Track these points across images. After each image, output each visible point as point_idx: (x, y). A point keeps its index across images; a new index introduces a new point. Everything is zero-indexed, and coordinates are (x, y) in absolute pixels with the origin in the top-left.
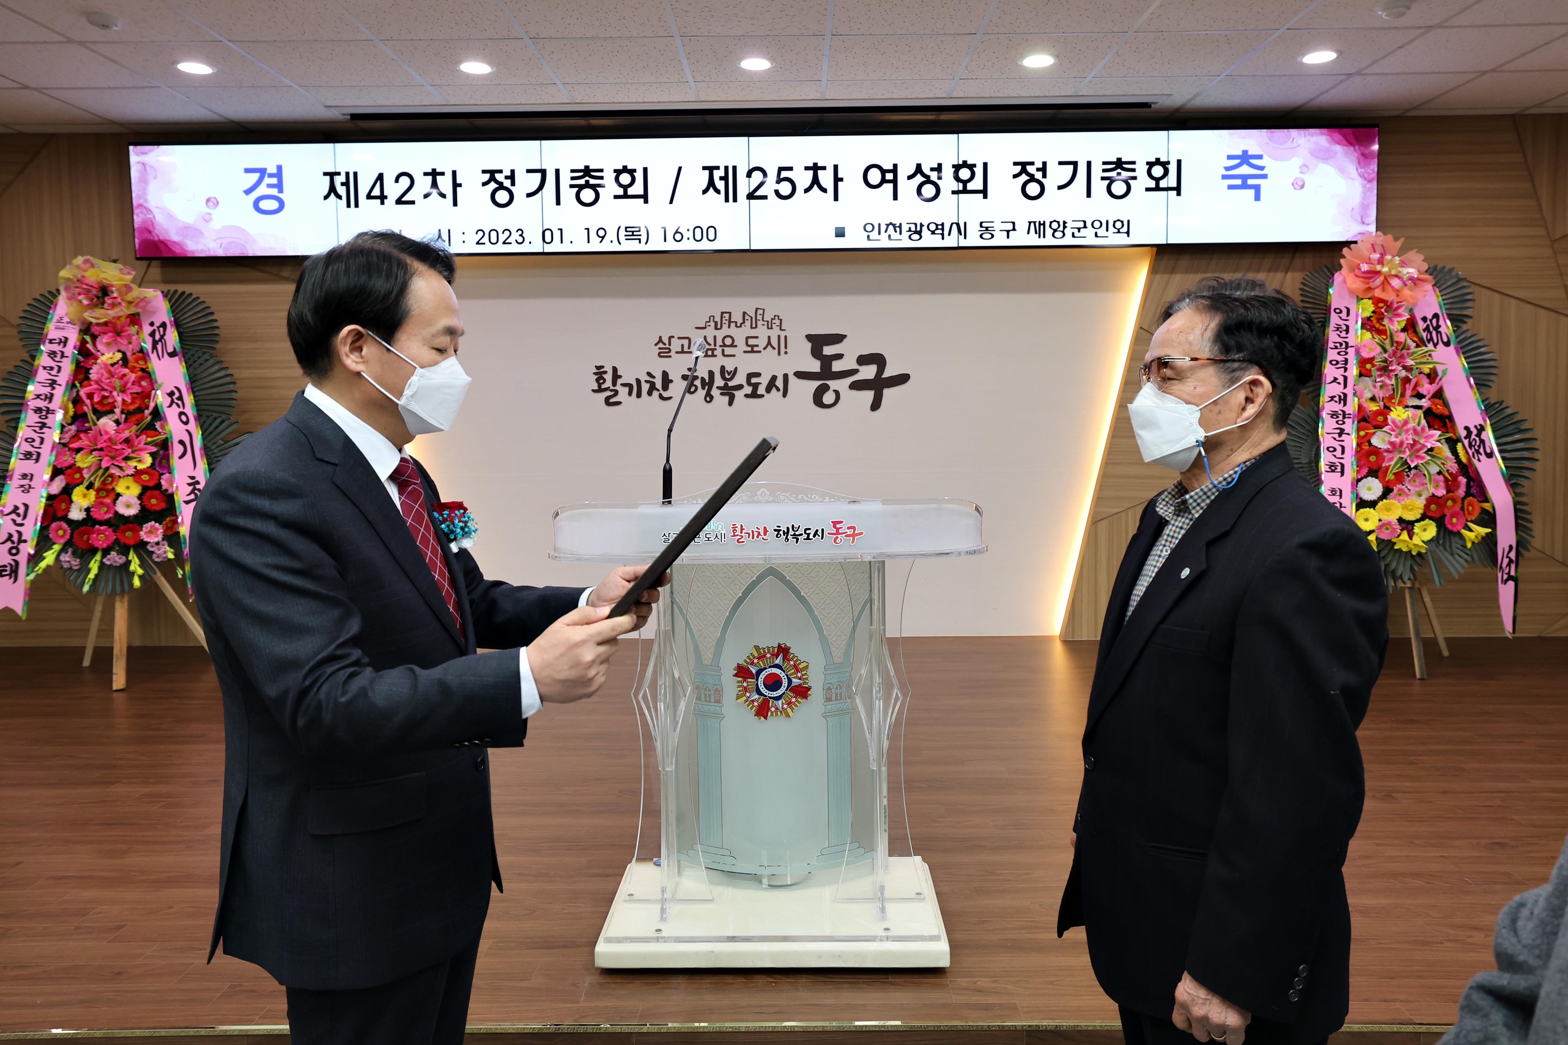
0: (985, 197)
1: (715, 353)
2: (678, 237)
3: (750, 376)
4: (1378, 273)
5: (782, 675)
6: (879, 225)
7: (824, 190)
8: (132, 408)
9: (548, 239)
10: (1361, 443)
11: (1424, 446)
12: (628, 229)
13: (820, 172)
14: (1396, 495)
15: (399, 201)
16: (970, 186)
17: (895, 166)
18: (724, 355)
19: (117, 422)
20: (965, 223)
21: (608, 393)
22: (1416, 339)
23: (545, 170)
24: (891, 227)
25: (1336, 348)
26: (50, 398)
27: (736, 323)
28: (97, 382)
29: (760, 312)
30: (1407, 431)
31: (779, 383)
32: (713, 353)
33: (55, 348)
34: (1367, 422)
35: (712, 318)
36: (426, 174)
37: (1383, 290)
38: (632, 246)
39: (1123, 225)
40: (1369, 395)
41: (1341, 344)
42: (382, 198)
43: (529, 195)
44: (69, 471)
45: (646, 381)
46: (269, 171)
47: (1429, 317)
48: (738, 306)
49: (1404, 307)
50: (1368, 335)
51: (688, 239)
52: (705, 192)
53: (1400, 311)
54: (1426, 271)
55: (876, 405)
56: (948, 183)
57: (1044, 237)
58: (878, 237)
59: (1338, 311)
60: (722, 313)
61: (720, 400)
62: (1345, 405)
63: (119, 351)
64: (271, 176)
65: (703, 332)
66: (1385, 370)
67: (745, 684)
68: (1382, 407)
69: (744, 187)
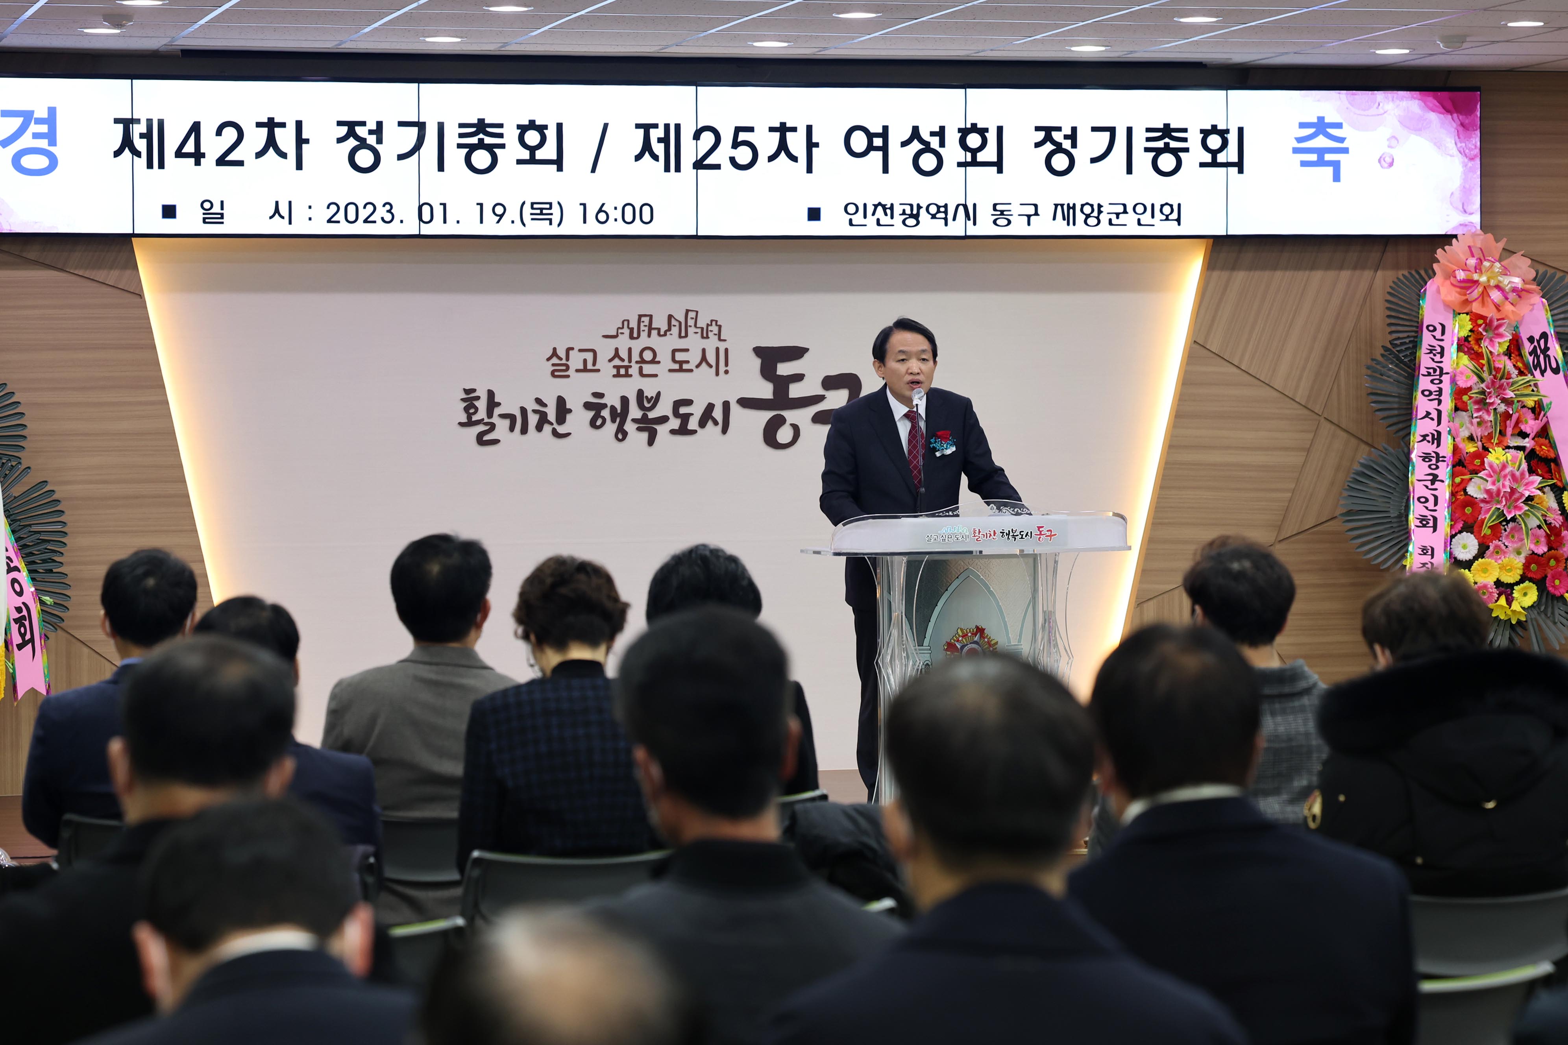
0: (1000, 171)
1: (630, 371)
2: (602, 217)
3: (678, 404)
4: (1476, 282)
6: (865, 205)
7: (794, 159)
9: (426, 217)
10: (1457, 492)
11: (1522, 495)
12: (535, 206)
13: (788, 134)
14: (1493, 552)
15: (222, 161)
16: (981, 157)
17: (886, 128)
18: (642, 374)
20: (975, 205)
21: (481, 428)
22: (1520, 365)
23: (424, 124)
24: (880, 208)
25: (1429, 374)
27: (659, 330)
29: (692, 315)
30: (1505, 476)
31: (718, 414)
32: (627, 371)
34: (1464, 466)
35: (626, 323)
36: (259, 125)
37: (1483, 303)
38: (541, 228)
39: (1172, 211)
40: (1467, 434)
41: (1435, 371)
42: (198, 156)
43: (401, 157)
45: (535, 411)
46: (36, 115)
47: (1537, 337)
48: (662, 306)
49: (1506, 325)
50: (1465, 360)
51: (616, 220)
52: (638, 158)
53: (1502, 330)
54: (1534, 279)
56: (953, 153)
57: (1074, 224)
58: (863, 222)
59: (1431, 328)
60: (640, 316)
61: (636, 437)
62: (1438, 445)
64: (39, 121)
65: (613, 343)
66: (1482, 404)
68: (1481, 449)
69: (690, 152)
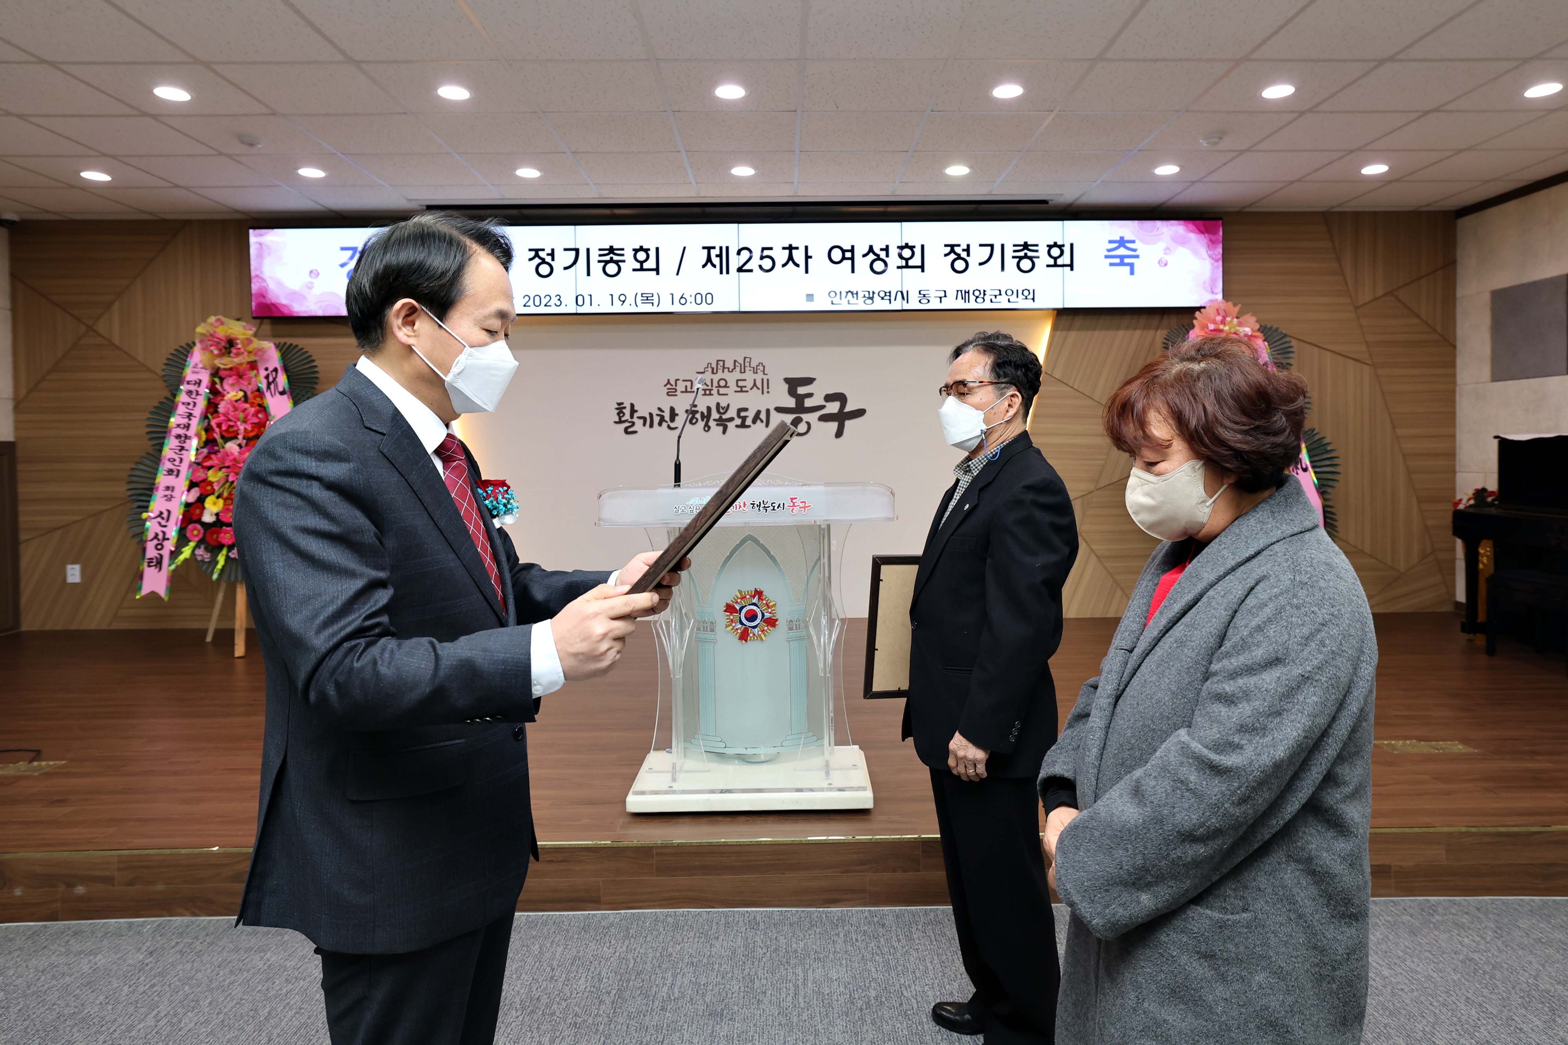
0: (923, 271)
1: (712, 392)
3: (740, 411)
5: (758, 610)
6: (840, 292)
7: (797, 265)
8: (252, 434)
9: (580, 302)
12: (644, 296)
13: (794, 251)
16: (911, 263)
17: (853, 247)
18: (719, 394)
19: (240, 446)
20: (907, 291)
21: (627, 424)
23: (578, 249)
24: (850, 294)
26: (187, 427)
27: (729, 368)
28: (224, 415)
29: (747, 360)
31: (763, 416)
32: (710, 392)
33: (192, 387)
35: (709, 365)
38: (647, 308)
39: (1030, 294)
43: (566, 268)
44: (203, 484)
45: (657, 415)
48: (730, 356)
51: (691, 303)
52: (704, 266)
54: (1259, 329)
55: (839, 434)
56: (894, 260)
57: (969, 302)
58: (840, 302)
60: (718, 361)
61: (716, 430)
63: (241, 390)
65: (702, 377)
67: (732, 617)
69: (735, 262)
